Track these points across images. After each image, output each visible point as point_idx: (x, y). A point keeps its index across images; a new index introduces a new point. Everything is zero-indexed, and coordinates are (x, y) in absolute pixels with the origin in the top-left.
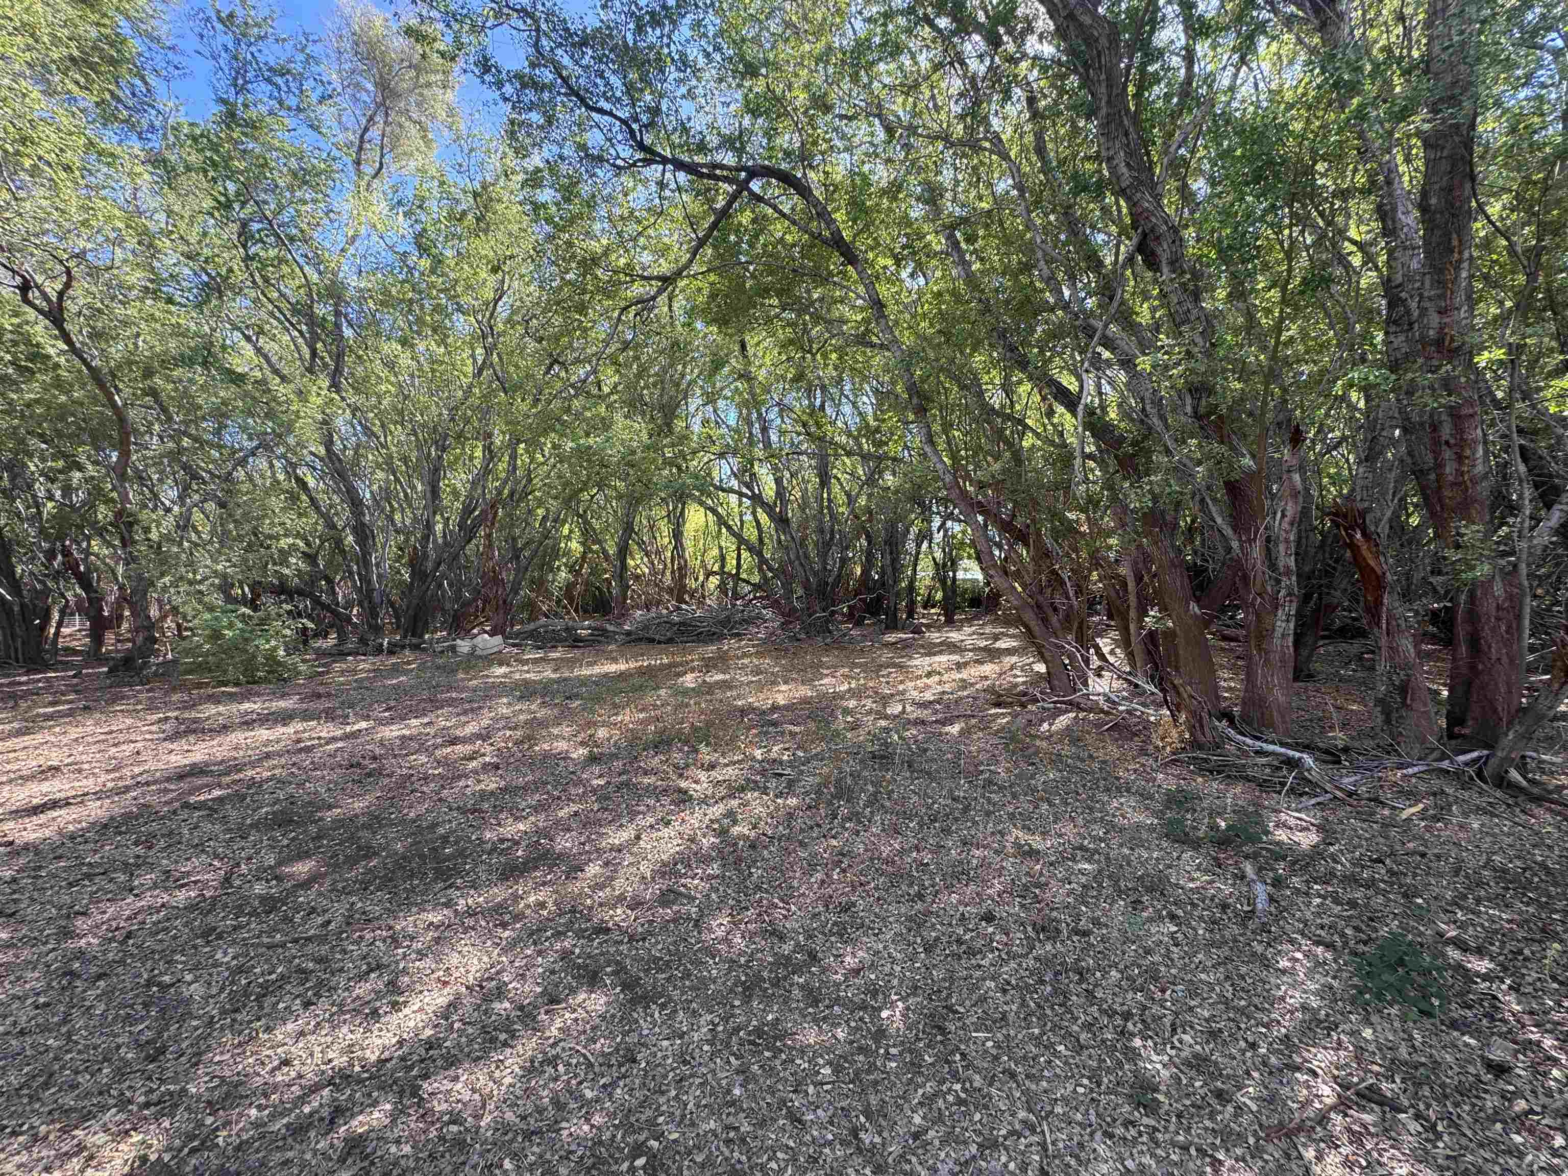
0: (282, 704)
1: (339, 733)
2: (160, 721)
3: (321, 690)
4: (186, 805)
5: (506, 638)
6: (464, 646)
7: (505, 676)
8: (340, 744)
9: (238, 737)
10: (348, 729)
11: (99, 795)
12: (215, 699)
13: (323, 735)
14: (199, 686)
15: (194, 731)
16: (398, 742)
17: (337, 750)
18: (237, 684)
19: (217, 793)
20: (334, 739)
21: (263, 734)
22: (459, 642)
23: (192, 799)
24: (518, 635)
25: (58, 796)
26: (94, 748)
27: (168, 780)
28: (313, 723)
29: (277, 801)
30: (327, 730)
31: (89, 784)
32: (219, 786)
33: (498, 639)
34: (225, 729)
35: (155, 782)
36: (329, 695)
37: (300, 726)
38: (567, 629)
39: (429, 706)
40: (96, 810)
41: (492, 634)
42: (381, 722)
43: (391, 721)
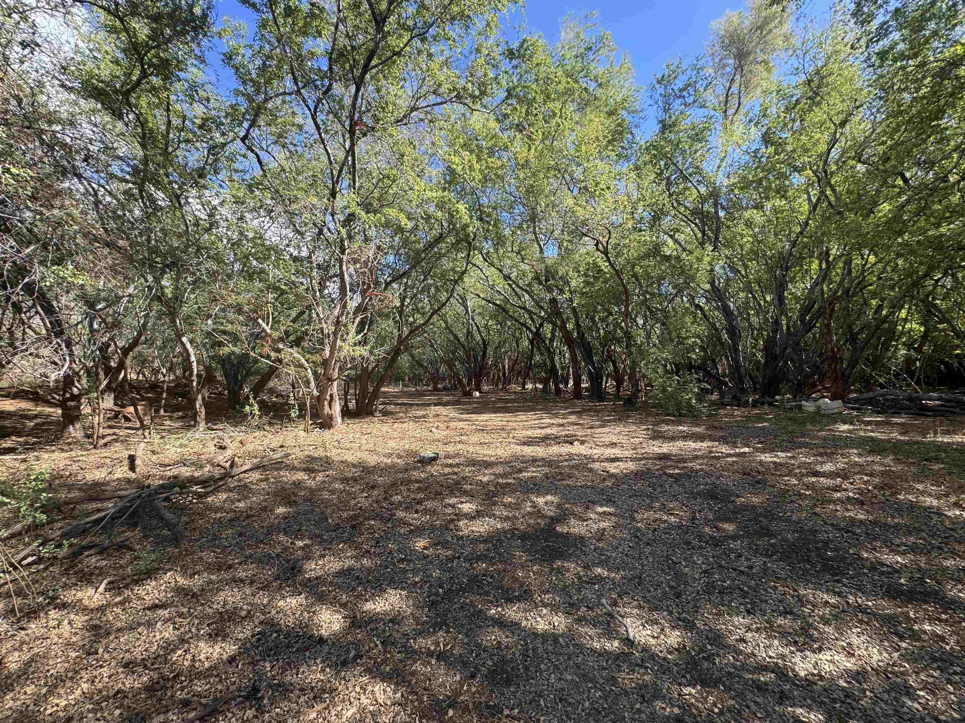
0: (697, 429)
1: (732, 452)
2: (646, 429)
3: (716, 424)
4: (665, 473)
5: (844, 402)
6: (809, 406)
7: (849, 431)
8: (734, 459)
9: (680, 444)
10: (737, 450)
11: (632, 459)
12: (667, 423)
13: (724, 451)
14: (657, 415)
15: (661, 437)
16: (772, 466)
17: (733, 462)
18: (674, 416)
19: (677, 471)
20: (729, 455)
21: (692, 445)
22: (804, 403)
23: (668, 471)
24: (856, 400)
25: (619, 456)
26: (626, 438)
27: (655, 459)
28: (717, 443)
29: (707, 484)
30: (725, 449)
31: (627, 454)
32: (678, 468)
33: (838, 403)
34: (673, 439)
35: (650, 459)
36: (721, 428)
37: (710, 444)
38: (911, 399)
39: (790, 445)
40: (631, 466)
41: (833, 398)
42: (757, 450)
43: (764, 451)
